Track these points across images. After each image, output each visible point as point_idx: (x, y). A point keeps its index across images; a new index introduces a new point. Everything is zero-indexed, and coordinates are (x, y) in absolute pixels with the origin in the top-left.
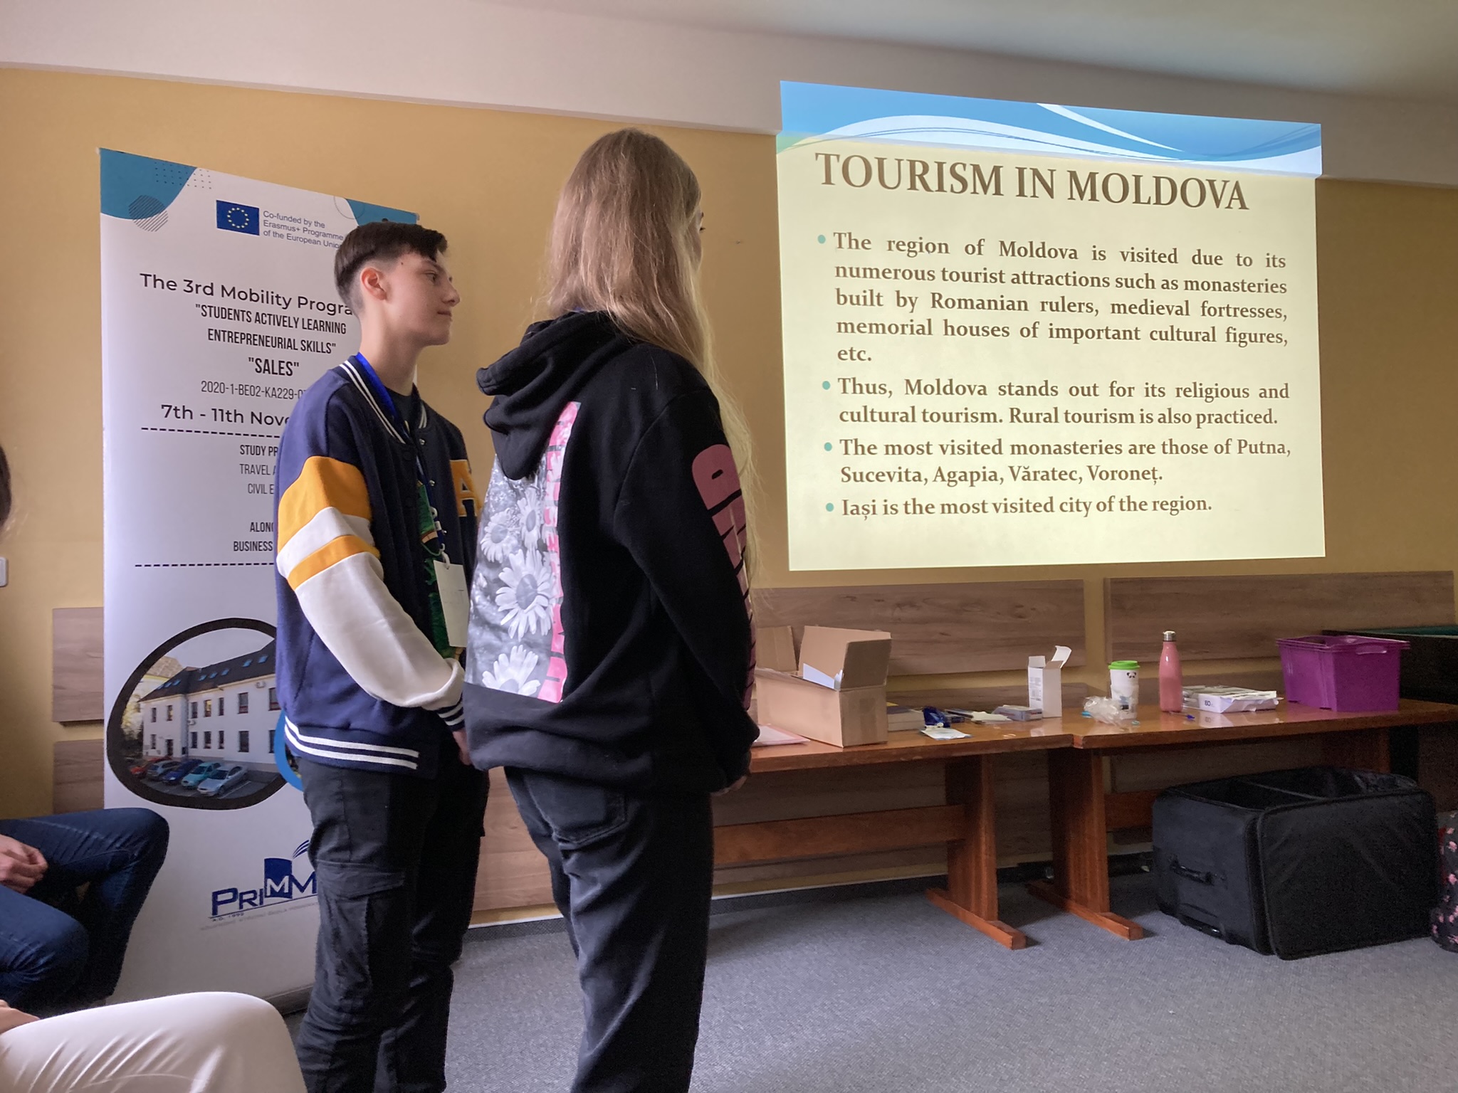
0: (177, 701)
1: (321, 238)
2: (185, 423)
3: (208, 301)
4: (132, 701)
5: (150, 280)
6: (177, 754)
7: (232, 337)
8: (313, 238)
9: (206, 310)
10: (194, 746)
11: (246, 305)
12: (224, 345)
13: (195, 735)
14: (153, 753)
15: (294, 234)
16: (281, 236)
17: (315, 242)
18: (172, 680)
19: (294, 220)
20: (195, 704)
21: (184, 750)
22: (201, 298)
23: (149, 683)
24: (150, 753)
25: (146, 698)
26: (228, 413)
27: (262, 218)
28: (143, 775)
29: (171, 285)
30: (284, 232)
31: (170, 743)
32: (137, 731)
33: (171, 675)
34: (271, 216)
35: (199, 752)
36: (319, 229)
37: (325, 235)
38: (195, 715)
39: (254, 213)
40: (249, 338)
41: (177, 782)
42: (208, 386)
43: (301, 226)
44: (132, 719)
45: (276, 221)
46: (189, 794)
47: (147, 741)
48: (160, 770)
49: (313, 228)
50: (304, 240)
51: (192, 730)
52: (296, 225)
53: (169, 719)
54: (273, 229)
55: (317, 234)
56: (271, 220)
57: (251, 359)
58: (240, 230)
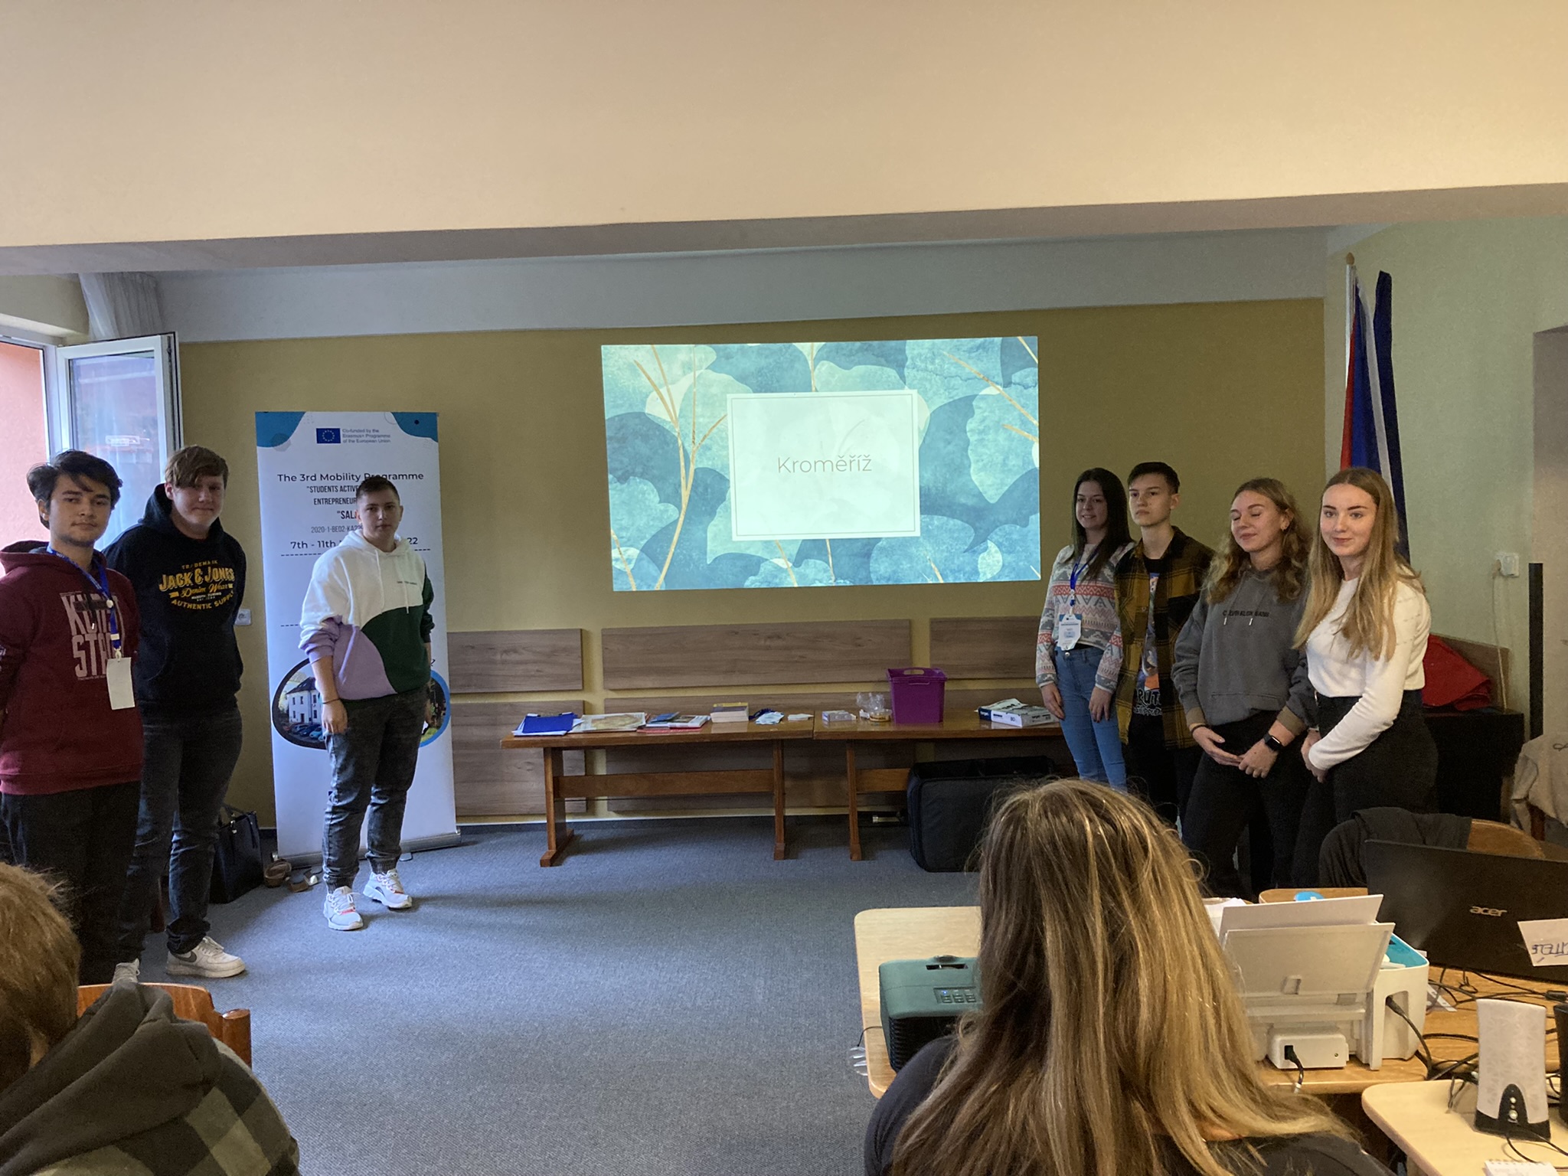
0: (305, 694)
1: (377, 439)
2: (304, 550)
3: (315, 483)
4: (283, 694)
5: (283, 477)
6: (307, 721)
7: (327, 501)
8: (372, 439)
9: (312, 489)
11: (335, 483)
12: (323, 506)
14: (294, 720)
15: (360, 439)
16: (353, 441)
17: (373, 441)
18: (302, 684)
19: (360, 431)
21: (310, 719)
22: (310, 483)
23: (291, 684)
24: (293, 720)
25: (289, 693)
27: (341, 433)
28: (290, 731)
29: (293, 479)
30: (355, 439)
31: (302, 715)
32: (286, 709)
33: (302, 681)
34: (347, 431)
36: (376, 433)
37: (379, 436)
39: (337, 431)
40: (337, 501)
41: (308, 735)
42: (316, 530)
43: (365, 434)
44: (283, 703)
45: (350, 433)
46: (314, 742)
47: (291, 714)
48: (298, 729)
49: (372, 433)
50: (367, 441)
52: (361, 434)
53: (302, 703)
54: (348, 439)
55: (375, 436)
56: (347, 434)
57: (338, 512)
58: (330, 442)
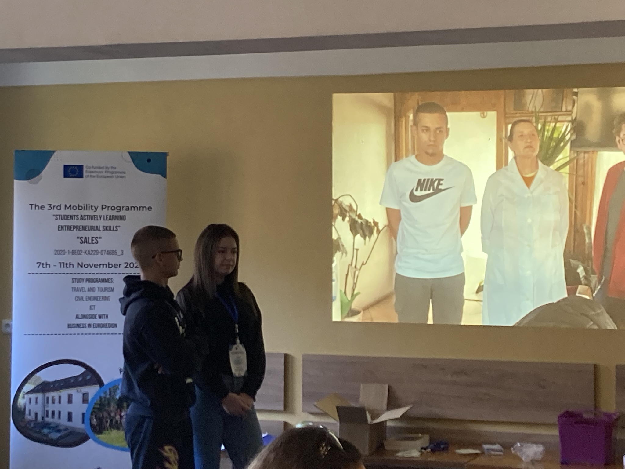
0: (40, 396)
1: (114, 175)
2: (47, 270)
3: (59, 212)
4: (21, 395)
5: (33, 206)
6: (40, 419)
7: (69, 228)
8: (109, 175)
9: (57, 217)
10: (47, 416)
11: (76, 212)
12: (66, 232)
13: (47, 412)
14: (29, 418)
15: (100, 175)
16: (94, 177)
18: (38, 386)
19: (100, 168)
20: (48, 398)
21: (43, 418)
22: (55, 212)
23: (28, 387)
25: (27, 393)
26: (66, 264)
27: (85, 169)
28: (25, 427)
29: (42, 207)
30: (96, 174)
31: (36, 414)
32: (23, 407)
33: (37, 384)
34: (90, 168)
35: (49, 419)
36: (113, 170)
38: (48, 402)
39: (81, 167)
40: (77, 228)
41: (39, 432)
43: (104, 170)
45: (92, 170)
46: (45, 438)
47: (27, 412)
48: (32, 426)
49: (110, 170)
51: (46, 409)
52: (101, 170)
53: (37, 403)
54: (89, 174)
55: (112, 173)
56: (89, 170)
57: (78, 238)
58: (75, 177)
